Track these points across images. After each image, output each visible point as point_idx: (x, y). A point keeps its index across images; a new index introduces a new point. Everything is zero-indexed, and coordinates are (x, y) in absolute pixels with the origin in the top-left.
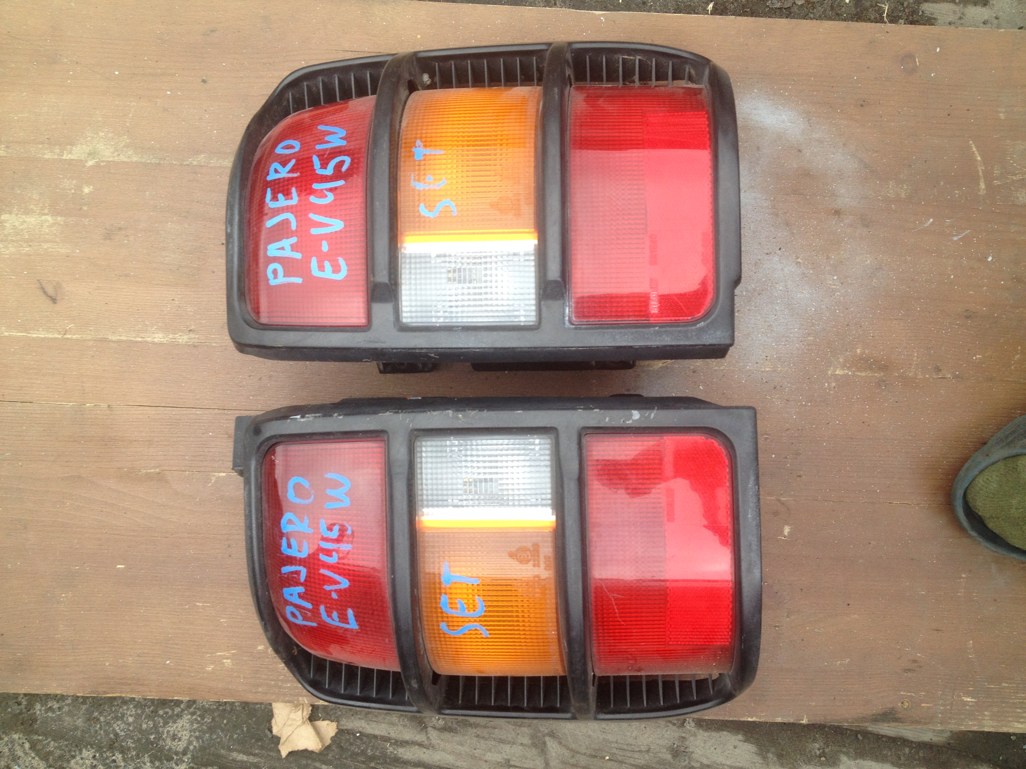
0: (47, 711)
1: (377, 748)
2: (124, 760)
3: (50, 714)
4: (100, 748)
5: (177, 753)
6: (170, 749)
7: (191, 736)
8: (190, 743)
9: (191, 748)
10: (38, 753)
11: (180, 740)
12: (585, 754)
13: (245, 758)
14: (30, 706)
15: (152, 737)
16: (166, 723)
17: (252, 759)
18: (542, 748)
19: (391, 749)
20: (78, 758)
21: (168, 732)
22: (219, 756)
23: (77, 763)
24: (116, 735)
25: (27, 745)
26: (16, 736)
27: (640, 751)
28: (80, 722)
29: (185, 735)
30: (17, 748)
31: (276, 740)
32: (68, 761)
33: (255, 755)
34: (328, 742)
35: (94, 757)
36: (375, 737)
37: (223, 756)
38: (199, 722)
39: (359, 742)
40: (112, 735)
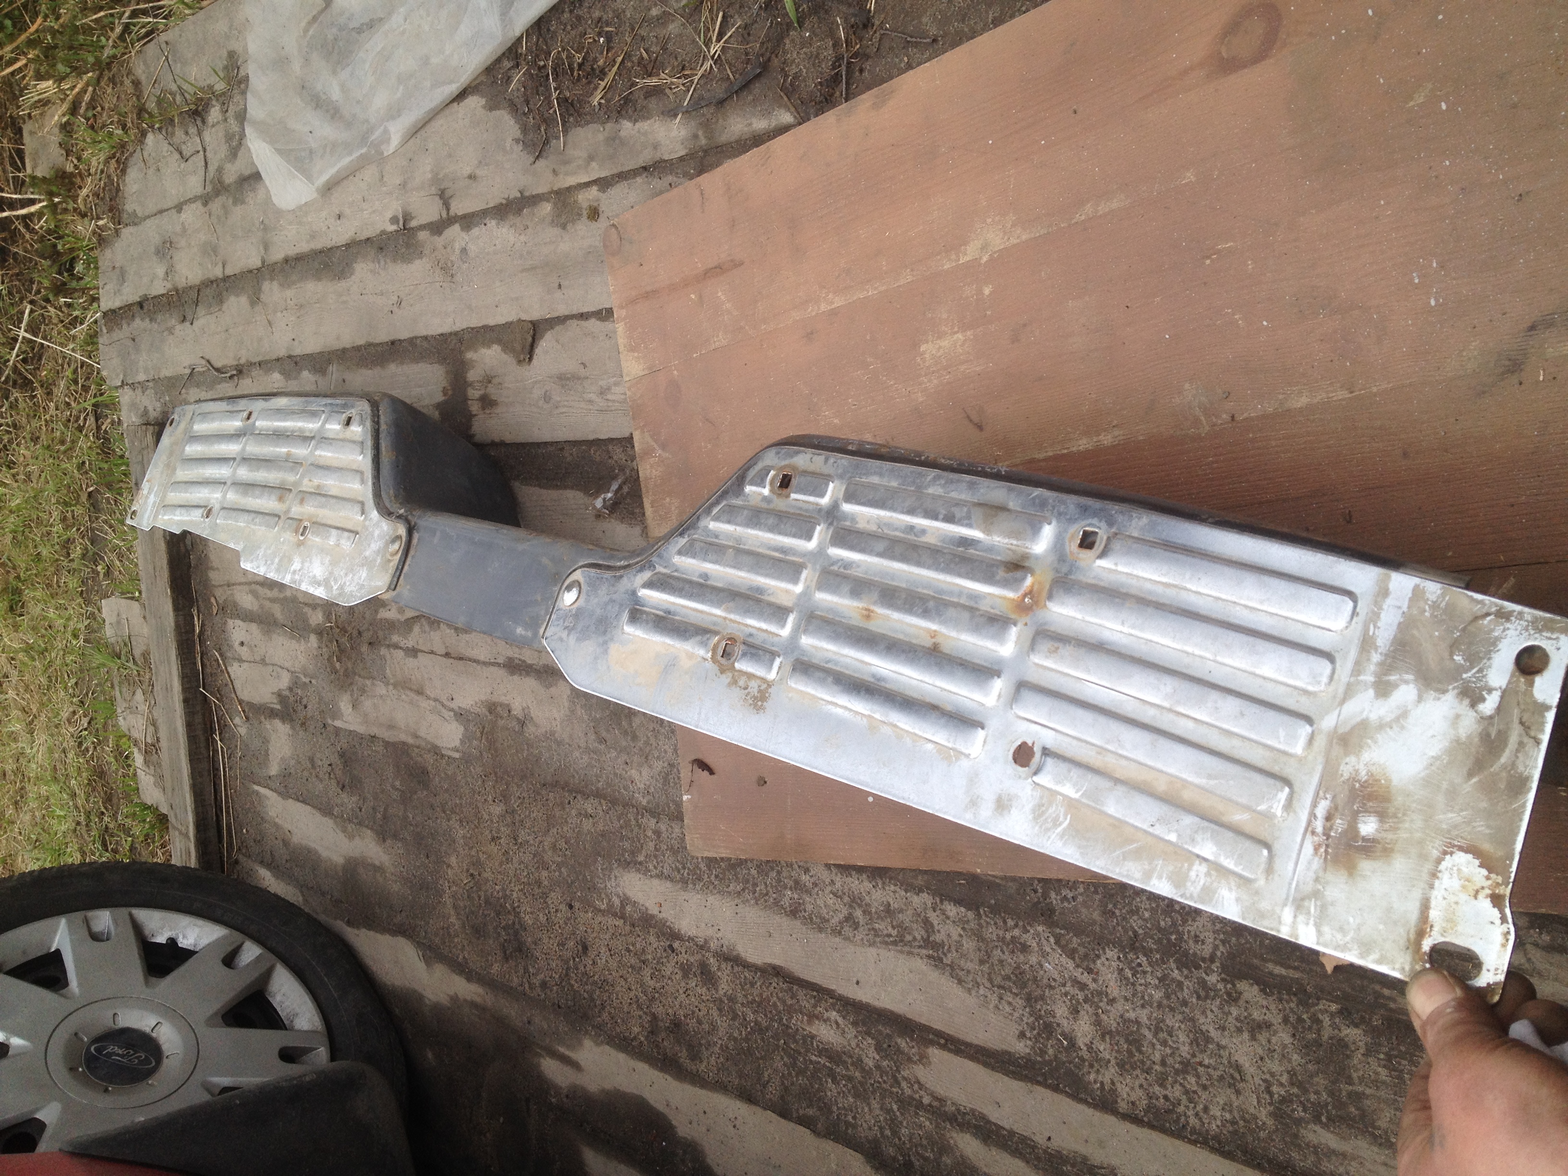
0: (1062, 900)
2: (1150, 964)
3: (1066, 904)
4: (1122, 949)
5: (1204, 960)
6: (1195, 954)
7: (1215, 939)
8: (1216, 947)
9: (1219, 954)
10: (1063, 948)
11: (1203, 943)
13: (1283, 972)
14: (1045, 895)
15: (1173, 937)
16: (1183, 921)
17: (1293, 973)
20: (1103, 959)
21: (1189, 932)
22: (1252, 966)
23: (1103, 964)
24: (1135, 932)
25: (1052, 940)
26: (1040, 928)
28: (1096, 915)
29: (1208, 937)
30: (1045, 942)
32: (1094, 962)
33: (1295, 968)
35: (1119, 958)
37: (1257, 968)
40: (1130, 933)
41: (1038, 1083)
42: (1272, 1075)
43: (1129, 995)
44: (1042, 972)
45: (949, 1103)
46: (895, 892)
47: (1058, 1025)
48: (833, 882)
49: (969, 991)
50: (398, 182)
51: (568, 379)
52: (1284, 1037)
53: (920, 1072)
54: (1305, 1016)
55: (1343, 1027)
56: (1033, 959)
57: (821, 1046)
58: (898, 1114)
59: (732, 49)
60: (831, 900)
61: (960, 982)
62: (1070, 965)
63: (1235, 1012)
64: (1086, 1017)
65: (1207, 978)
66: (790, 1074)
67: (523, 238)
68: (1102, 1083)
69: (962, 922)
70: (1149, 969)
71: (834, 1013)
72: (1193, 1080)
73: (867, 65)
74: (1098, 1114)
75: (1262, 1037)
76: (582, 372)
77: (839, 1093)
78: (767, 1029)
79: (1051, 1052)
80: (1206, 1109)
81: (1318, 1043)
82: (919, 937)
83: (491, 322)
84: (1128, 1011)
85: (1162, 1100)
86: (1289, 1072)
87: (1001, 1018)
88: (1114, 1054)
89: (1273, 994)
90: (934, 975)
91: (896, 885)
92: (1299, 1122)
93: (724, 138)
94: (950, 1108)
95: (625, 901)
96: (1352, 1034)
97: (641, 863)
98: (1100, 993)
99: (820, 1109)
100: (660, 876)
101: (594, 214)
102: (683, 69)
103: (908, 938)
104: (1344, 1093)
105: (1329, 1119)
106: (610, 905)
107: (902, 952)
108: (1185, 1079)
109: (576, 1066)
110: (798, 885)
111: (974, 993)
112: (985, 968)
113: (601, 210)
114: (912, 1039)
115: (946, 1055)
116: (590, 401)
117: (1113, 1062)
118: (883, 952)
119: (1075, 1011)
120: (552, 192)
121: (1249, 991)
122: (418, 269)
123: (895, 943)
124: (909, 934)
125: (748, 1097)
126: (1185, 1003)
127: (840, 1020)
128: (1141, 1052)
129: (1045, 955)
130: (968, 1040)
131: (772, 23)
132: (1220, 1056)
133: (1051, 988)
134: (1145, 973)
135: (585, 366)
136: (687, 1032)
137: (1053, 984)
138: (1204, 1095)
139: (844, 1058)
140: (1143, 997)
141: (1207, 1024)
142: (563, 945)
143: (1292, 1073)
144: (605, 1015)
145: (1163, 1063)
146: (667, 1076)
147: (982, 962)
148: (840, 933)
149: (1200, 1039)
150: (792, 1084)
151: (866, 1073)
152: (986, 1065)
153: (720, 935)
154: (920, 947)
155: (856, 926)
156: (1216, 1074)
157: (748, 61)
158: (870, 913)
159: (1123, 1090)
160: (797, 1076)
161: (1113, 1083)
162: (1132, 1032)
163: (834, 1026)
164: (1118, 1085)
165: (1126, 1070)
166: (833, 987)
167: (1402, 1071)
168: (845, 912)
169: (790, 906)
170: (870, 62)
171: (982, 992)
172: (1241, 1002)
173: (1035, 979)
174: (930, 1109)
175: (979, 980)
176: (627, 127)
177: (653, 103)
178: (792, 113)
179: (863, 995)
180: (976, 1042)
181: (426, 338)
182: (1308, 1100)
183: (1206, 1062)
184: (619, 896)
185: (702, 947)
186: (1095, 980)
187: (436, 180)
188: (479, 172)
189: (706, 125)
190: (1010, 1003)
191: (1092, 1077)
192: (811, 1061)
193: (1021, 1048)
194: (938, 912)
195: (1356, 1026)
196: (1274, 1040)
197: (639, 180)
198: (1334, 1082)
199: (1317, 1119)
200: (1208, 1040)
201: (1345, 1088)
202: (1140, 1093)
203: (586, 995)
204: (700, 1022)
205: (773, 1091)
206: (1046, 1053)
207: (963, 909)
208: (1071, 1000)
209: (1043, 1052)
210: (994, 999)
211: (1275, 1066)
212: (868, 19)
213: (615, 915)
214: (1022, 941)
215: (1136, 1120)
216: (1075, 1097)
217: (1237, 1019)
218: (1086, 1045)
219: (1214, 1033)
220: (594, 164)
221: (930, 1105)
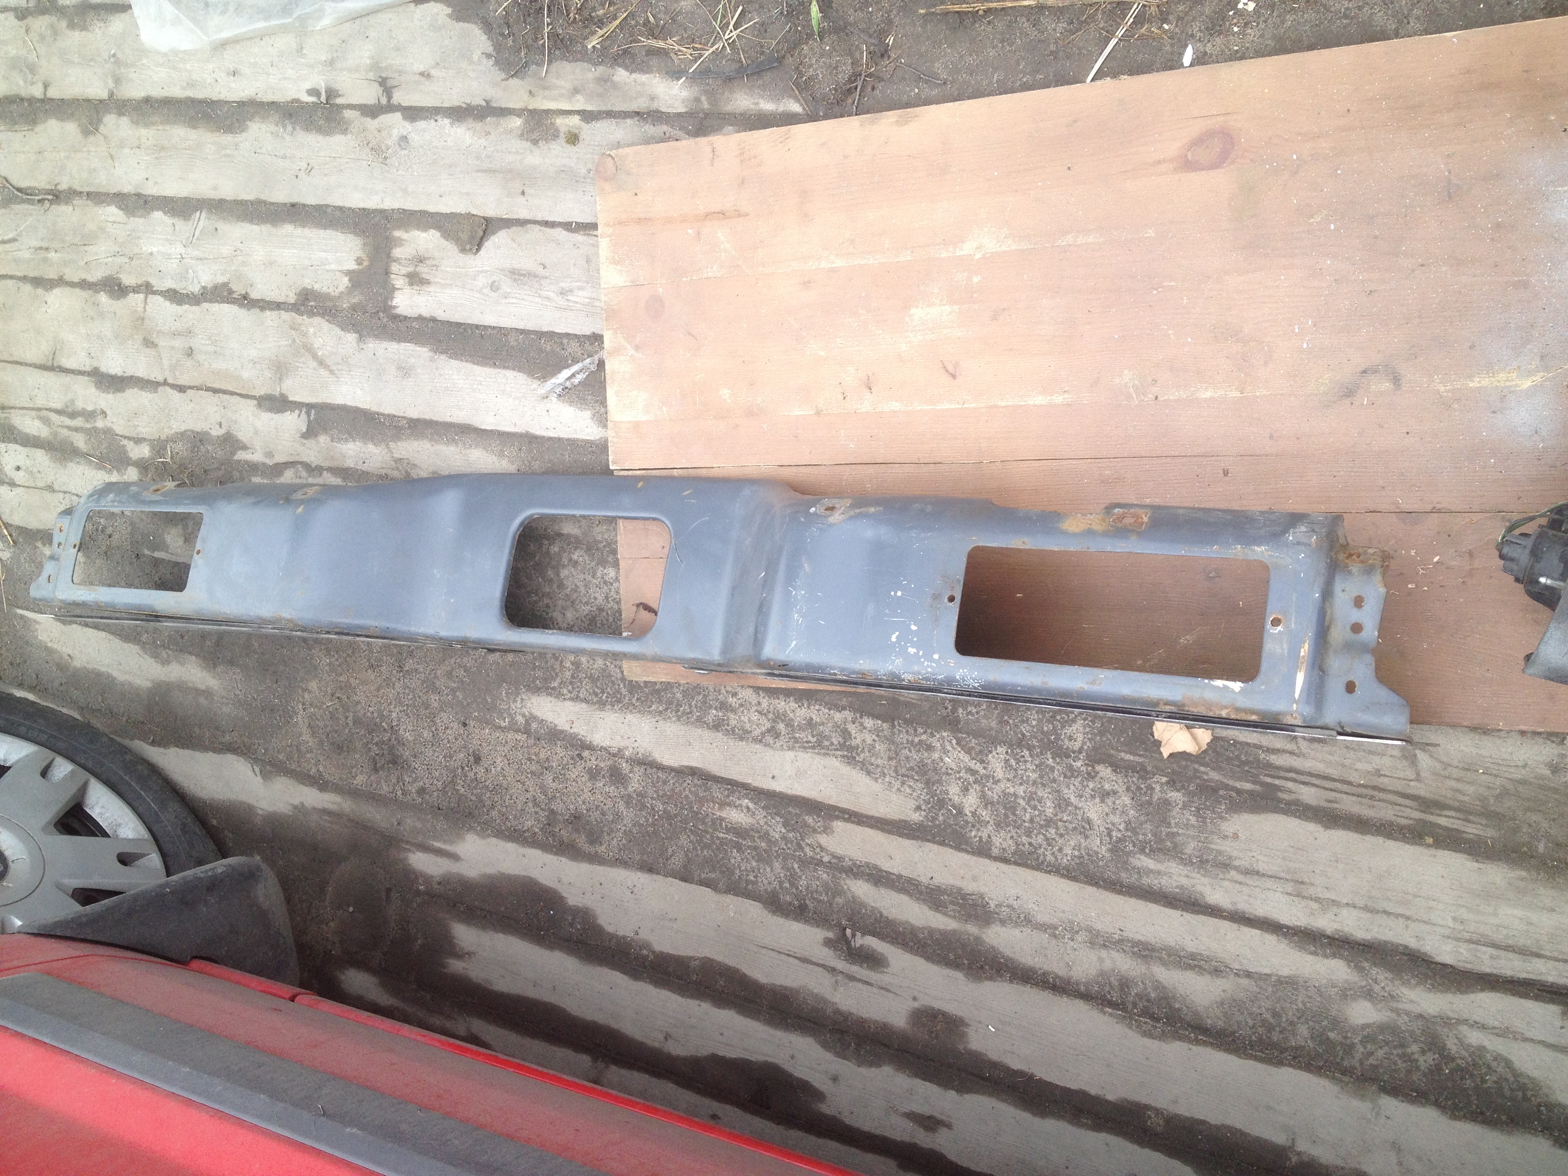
0: (968, 714)
1: (1250, 755)
2: (1031, 756)
3: (970, 717)
4: (1011, 746)
5: (1074, 752)
6: (1068, 748)
7: (1084, 738)
8: (1084, 743)
9: (1085, 747)
10: (963, 747)
11: (1076, 741)
12: (1457, 767)
13: (1132, 758)
14: (954, 710)
15: (1053, 737)
16: (1063, 727)
17: (1137, 759)
18: (1413, 761)
19: (1263, 756)
20: (994, 753)
21: (1065, 733)
22: (1111, 756)
23: (993, 757)
24: (1023, 735)
25: (954, 742)
26: (945, 734)
27: (1517, 766)
28: (994, 724)
29: (1080, 737)
30: (947, 743)
31: (1158, 744)
32: (987, 755)
33: (1140, 756)
34: (1204, 747)
35: (1007, 752)
36: (1248, 744)
37: (1113, 756)
38: (1090, 727)
39: (1233, 748)
40: (1020, 735)
41: (928, 841)
42: (1113, 824)
43: (1011, 776)
44: (942, 764)
45: (847, 859)
46: (818, 710)
47: (950, 800)
48: (759, 703)
49: (876, 780)
50: (324, 58)
51: (524, 275)
52: (1126, 800)
53: (823, 839)
54: (1142, 786)
55: (1168, 792)
56: (936, 756)
57: (730, 825)
58: (798, 870)
59: (746, 38)
60: (755, 717)
61: (869, 773)
62: (966, 758)
63: (1091, 785)
64: (974, 793)
65: (1074, 764)
66: (695, 849)
67: (483, 142)
68: (981, 837)
69: (877, 731)
70: (1030, 759)
71: (746, 801)
72: (1053, 831)
73: (880, 86)
74: (975, 858)
75: (1109, 801)
76: (540, 271)
77: (742, 860)
78: (676, 816)
79: (941, 818)
80: (1060, 850)
81: (1149, 803)
82: (836, 743)
83: (431, 209)
84: (1008, 788)
85: (1027, 846)
86: (1125, 822)
87: (901, 797)
88: (993, 817)
89: (1121, 772)
90: (846, 769)
91: (820, 705)
92: (1129, 854)
93: (729, 108)
94: (847, 863)
95: (530, 719)
96: (1175, 796)
97: (554, 688)
98: (987, 777)
99: (722, 872)
100: (576, 699)
101: (573, 139)
102: (693, 41)
103: (826, 743)
104: (1164, 833)
105: (1151, 850)
106: (513, 722)
107: (819, 754)
108: (1047, 831)
109: (454, 857)
110: (724, 706)
111: (880, 781)
112: (893, 763)
113: (581, 138)
114: (819, 816)
115: (849, 826)
116: (548, 298)
117: (992, 822)
118: (801, 755)
119: (965, 790)
120: (526, 109)
121: (1105, 771)
122: (338, 142)
123: (813, 747)
124: (827, 740)
125: (649, 869)
126: (1054, 781)
127: (751, 805)
128: (1015, 815)
129: (946, 752)
130: (870, 813)
131: (790, 28)
132: (1076, 814)
133: (948, 774)
134: (1026, 761)
135: (545, 267)
136: (588, 822)
137: (950, 771)
138: (1060, 841)
139: (752, 833)
140: (1022, 778)
141: (1070, 794)
142: (451, 757)
143: (1128, 823)
144: (494, 813)
145: (1032, 821)
146: (560, 858)
147: (890, 759)
148: (761, 741)
149: (1062, 804)
150: (697, 855)
151: (771, 842)
152: (883, 830)
153: (636, 744)
154: (837, 750)
155: (777, 736)
156: (1071, 826)
157: (762, 53)
158: (792, 726)
159: (997, 841)
160: (702, 850)
161: (989, 837)
162: (1010, 801)
163: (745, 810)
164: (994, 838)
165: (1002, 828)
166: (750, 781)
167: (1206, 818)
168: (768, 725)
169: (713, 721)
170: (882, 83)
171: (887, 779)
172: (1097, 779)
173: (935, 769)
174: (829, 866)
175: (886, 771)
176: (621, 75)
177: (654, 61)
178: (801, 105)
179: (777, 786)
180: (877, 815)
181: (341, 209)
182: (1137, 839)
183: (1065, 818)
184: (524, 715)
185: (614, 755)
186: (984, 768)
187: (375, 66)
188: (433, 72)
189: (711, 94)
190: (910, 786)
191: (973, 834)
192: (718, 838)
193: (916, 817)
194: (857, 724)
195: (1178, 791)
196: (1117, 802)
197: (629, 121)
198: (1157, 827)
199: (1142, 851)
200: (1068, 803)
201: (1164, 830)
202: (1010, 842)
203: (474, 798)
204: (603, 814)
205: (677, 861)
206: (937, 819)
207: (880, 722)
208: (963, 783)
209: (934, 819)
210: (897, 784)
211: (1116, 819)
212: (886, 51)
213: (518, 731)
214: (928, 743)
215: (1006, 861)
216: (958, 848)
217: (1092, 790)
218: (971, 812)
219: (1073, 799)
220: (579, 97)
221: (829, 862)
